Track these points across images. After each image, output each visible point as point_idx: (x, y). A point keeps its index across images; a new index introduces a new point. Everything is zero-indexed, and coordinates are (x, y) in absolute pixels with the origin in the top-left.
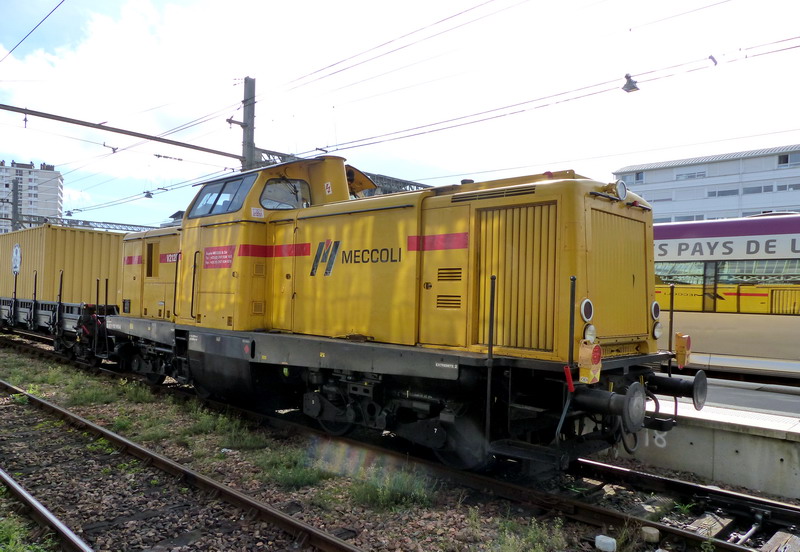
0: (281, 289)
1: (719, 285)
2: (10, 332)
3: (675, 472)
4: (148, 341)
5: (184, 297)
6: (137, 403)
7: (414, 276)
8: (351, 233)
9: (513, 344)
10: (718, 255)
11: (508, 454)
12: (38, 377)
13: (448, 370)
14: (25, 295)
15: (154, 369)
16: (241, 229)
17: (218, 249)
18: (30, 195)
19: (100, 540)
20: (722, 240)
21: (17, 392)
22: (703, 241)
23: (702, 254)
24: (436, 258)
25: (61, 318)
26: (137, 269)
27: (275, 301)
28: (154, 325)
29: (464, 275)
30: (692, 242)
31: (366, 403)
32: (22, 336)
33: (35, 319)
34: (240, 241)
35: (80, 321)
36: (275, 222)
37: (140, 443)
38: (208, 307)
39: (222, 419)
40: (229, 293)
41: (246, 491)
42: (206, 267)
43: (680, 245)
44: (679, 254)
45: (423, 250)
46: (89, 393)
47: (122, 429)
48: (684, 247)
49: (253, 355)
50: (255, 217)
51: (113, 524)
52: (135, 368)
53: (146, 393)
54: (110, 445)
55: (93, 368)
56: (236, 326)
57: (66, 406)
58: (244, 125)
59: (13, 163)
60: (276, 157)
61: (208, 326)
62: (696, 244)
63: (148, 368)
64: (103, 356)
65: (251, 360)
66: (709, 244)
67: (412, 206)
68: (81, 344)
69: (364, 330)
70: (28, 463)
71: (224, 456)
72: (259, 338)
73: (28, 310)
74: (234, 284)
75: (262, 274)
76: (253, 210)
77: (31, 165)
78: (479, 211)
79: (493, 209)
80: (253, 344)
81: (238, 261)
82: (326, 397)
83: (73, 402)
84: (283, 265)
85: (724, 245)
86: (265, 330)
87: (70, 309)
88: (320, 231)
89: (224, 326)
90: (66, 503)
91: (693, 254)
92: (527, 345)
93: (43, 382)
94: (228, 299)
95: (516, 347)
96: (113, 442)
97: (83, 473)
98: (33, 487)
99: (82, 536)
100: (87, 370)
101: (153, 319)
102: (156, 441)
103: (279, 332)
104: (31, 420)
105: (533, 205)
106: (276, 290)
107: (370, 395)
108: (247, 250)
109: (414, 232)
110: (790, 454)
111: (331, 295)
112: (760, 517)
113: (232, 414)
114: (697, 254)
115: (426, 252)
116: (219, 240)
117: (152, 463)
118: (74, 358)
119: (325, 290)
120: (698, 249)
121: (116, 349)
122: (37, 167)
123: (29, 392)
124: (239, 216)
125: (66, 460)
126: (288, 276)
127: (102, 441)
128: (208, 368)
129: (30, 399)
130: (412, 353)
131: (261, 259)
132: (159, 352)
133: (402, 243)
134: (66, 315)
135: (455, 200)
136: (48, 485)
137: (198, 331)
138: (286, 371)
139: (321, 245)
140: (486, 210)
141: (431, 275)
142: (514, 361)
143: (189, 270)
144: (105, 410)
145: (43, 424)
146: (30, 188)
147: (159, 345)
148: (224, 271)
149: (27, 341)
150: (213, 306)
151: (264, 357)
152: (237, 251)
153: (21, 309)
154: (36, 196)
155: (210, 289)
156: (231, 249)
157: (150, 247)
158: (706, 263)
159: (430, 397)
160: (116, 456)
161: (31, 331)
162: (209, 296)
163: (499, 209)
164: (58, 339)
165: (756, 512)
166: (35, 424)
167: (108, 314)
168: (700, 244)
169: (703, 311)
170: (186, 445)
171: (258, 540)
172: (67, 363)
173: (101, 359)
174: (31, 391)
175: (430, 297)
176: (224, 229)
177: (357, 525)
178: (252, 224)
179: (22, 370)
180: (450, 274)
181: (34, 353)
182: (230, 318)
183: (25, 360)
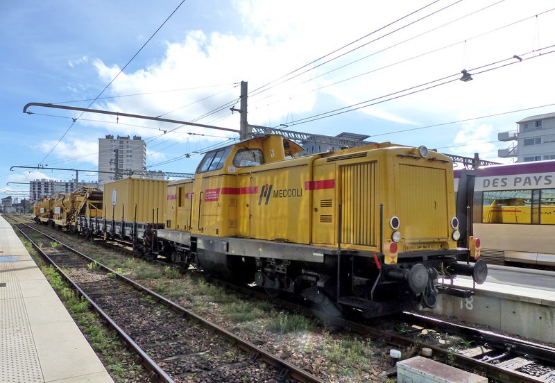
0: (244, 213)
1: (542, 206)
2: (113, 240)
3: (476, 325)
4: (178, 244)
5: (195, 219)
6: (172, 278)
7: (308, 204)
8: (278, 179)
9: (358, 243)
10: (541, 185)
11: (353, 305)
12: (123, 265)
13: (318, 257)
14: (118, 219)
15: (182, 260)
16: (222, 178)
17: (211, 190)
18: (127, 156)
19: (138, 338)
20: (544, 175)
21: (111, 272)
22: (531, 176)
23: (530, 184)
24: (320, 194)
25: (135, 231)
26: (174, 203)
27: (241, 220)
28: (181, 234)
29: (333, 203)
30: (523, 176)
31: (285, 278)
32: (119, 242)
33: (123, 232)
34: (222, 186)
35: (145, 233)
36: (241, 174)
37: (168, 299)
38: (207, 224)
39: (212, 287)
40: (217, 215)
41: (214, 322)
42: (206, 200)
43: (516, 179)
44: (515, 185)
45: (313, 189)
46: (147, 273)
47: (160, 291)
48: (518, 180)
49: (228, 251)
50: (229, 172)
51: (145, 332)
52: (173, 259)
53: (176, 272)
54: (152, 299)
55: (152, 260)
56: (220, 234)
57: (134, 279)
58: (240, 111)
59: (118, 137)
60: (261, 130)
61: (207, 234)
62: (527, 178)
63: (179, 259)
64: (157, 253)
65: (227, 253)
66: (535, 177)
67: (307, 165)
68: (146, 246)
69: (284, 236)
70: (111, 306)
71: (209, 306)
72: (231, 241)
73: (119, 227)
74: (219, 211)
75: (234, 204)
76: (229, 168)
77: (128, 137)
78: (341, 167)
79: (348, 165)
80: (228, 244)
81: (221, 197)
82: (266, 275)
83: (138, 278)
84: (245, 199)
85: (546, 178)
86: (235, 237)
87: (140, 226)
88: (263, 179)
89: (214, 234)
90: (125, 323)
91: (524, 185)
92: (365, 243)
93: (125, 267)
94: (216, 218)
95: (360, 244)
96: (154, 297)
97: (136, 311)
98: (112, 315)
99: (131, 336)
100: (150, 262)
101: (181, 231)
102: (176, 297)
103: (243, 238)
104: (116, 286)
105: (367, 163)
106: (242, 214)
107: (285, 273)
108: (227, 191)
109: (308, 179)
110: (545, 314)
111: (268, 216)
112: (509, 349)
113: (219, 285)
114: (527, 185)
115: (315, 191)
116: (212, 185)
117: (170, 307)
118: (143, 255)
119: (266, 213)
120: (527, 181)
121: (162, 248)
122: (132, 138)
123: (118, 273)
124: (221, 171)
125: (130, 305)
126: (248, 205)
127: (148, 296)
128: (207, 258)
129: (117, 275)
130: (308, 248)
131: (234, 196)
132: (184, 250)
133: (303, 187)
134: (138, 229)
135: (329, 160)
136: (119, 315)
137: (201, 237)
138: (243, 259)
139: (264, 187)
140: (345, 166)
141: (317, 204)
142: (356, 252)
143: (198, 203)
144: (154, 282)
145: (121, 287)
146: (128, 151)
147: (183, 246)
148: (214, 203)
149: (121, 245)
150: (209, 223)
151: (233, 252)
152: (221, 191)
153: (117, 227)
154: (131, 156)
155: (207, 214)
156: (217, 191)
157: (180, 189)
158: (533, 190)
159: (316, 274)
160: (154, 304)
161: (121, 239)
162: (207, 217)
163: (350, 165)
164: (135, 243)
165: (507, 346)
166: (118, 288)
167: (159, 228)
168: (529, 178)
169: (532, 224)
170: (191, 301)
171: (212, 342)
172: (140, 258)
173: (157, 255)
174: (119, 272)
175: (317, 216)
176: (214, 179)
177: (266, 340)
178: (228, 176)
179: (116, 261)
180: (326, 203)
181: (123, 252)
182: (217, 230)
183: (119, 256)
